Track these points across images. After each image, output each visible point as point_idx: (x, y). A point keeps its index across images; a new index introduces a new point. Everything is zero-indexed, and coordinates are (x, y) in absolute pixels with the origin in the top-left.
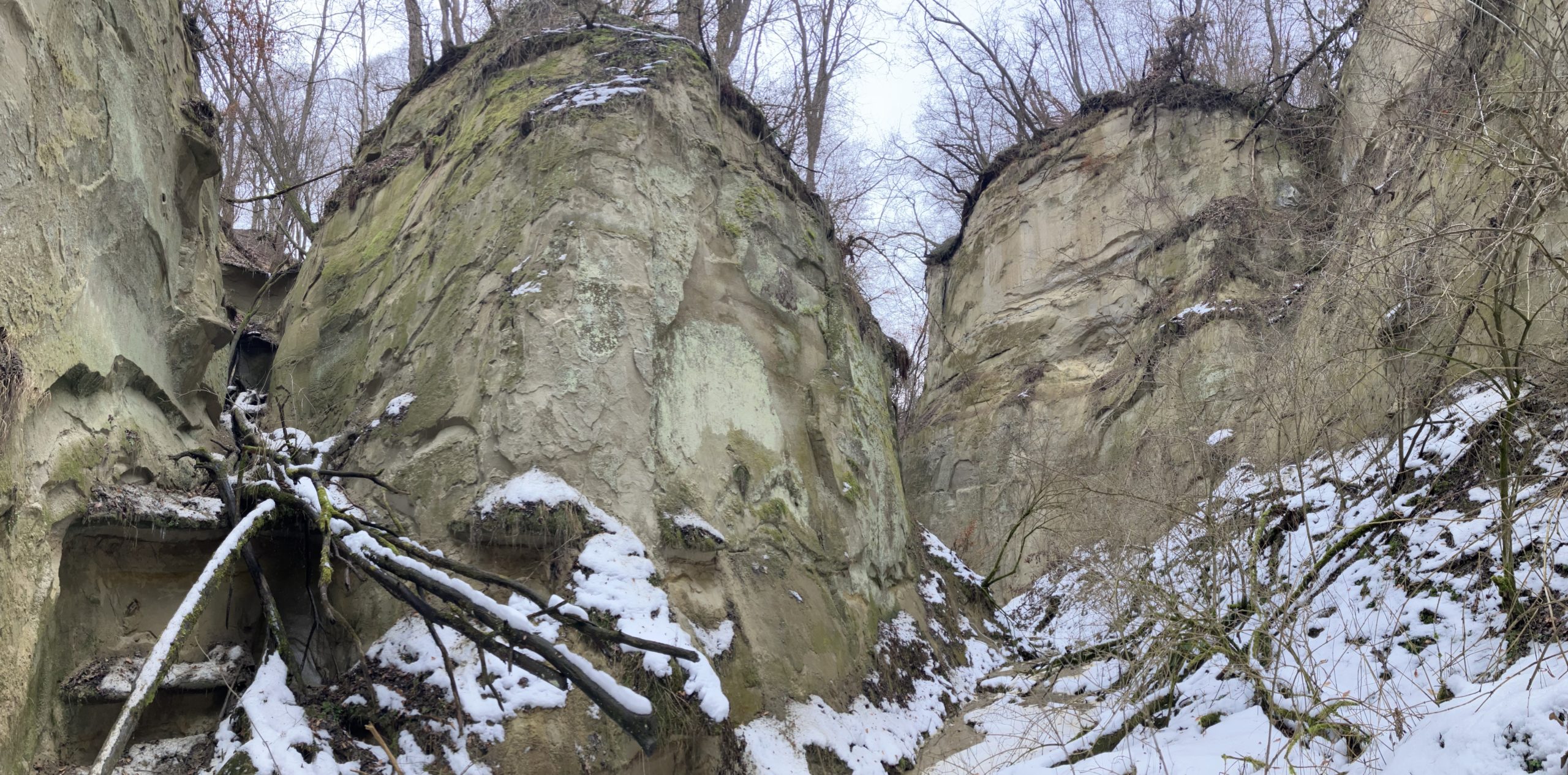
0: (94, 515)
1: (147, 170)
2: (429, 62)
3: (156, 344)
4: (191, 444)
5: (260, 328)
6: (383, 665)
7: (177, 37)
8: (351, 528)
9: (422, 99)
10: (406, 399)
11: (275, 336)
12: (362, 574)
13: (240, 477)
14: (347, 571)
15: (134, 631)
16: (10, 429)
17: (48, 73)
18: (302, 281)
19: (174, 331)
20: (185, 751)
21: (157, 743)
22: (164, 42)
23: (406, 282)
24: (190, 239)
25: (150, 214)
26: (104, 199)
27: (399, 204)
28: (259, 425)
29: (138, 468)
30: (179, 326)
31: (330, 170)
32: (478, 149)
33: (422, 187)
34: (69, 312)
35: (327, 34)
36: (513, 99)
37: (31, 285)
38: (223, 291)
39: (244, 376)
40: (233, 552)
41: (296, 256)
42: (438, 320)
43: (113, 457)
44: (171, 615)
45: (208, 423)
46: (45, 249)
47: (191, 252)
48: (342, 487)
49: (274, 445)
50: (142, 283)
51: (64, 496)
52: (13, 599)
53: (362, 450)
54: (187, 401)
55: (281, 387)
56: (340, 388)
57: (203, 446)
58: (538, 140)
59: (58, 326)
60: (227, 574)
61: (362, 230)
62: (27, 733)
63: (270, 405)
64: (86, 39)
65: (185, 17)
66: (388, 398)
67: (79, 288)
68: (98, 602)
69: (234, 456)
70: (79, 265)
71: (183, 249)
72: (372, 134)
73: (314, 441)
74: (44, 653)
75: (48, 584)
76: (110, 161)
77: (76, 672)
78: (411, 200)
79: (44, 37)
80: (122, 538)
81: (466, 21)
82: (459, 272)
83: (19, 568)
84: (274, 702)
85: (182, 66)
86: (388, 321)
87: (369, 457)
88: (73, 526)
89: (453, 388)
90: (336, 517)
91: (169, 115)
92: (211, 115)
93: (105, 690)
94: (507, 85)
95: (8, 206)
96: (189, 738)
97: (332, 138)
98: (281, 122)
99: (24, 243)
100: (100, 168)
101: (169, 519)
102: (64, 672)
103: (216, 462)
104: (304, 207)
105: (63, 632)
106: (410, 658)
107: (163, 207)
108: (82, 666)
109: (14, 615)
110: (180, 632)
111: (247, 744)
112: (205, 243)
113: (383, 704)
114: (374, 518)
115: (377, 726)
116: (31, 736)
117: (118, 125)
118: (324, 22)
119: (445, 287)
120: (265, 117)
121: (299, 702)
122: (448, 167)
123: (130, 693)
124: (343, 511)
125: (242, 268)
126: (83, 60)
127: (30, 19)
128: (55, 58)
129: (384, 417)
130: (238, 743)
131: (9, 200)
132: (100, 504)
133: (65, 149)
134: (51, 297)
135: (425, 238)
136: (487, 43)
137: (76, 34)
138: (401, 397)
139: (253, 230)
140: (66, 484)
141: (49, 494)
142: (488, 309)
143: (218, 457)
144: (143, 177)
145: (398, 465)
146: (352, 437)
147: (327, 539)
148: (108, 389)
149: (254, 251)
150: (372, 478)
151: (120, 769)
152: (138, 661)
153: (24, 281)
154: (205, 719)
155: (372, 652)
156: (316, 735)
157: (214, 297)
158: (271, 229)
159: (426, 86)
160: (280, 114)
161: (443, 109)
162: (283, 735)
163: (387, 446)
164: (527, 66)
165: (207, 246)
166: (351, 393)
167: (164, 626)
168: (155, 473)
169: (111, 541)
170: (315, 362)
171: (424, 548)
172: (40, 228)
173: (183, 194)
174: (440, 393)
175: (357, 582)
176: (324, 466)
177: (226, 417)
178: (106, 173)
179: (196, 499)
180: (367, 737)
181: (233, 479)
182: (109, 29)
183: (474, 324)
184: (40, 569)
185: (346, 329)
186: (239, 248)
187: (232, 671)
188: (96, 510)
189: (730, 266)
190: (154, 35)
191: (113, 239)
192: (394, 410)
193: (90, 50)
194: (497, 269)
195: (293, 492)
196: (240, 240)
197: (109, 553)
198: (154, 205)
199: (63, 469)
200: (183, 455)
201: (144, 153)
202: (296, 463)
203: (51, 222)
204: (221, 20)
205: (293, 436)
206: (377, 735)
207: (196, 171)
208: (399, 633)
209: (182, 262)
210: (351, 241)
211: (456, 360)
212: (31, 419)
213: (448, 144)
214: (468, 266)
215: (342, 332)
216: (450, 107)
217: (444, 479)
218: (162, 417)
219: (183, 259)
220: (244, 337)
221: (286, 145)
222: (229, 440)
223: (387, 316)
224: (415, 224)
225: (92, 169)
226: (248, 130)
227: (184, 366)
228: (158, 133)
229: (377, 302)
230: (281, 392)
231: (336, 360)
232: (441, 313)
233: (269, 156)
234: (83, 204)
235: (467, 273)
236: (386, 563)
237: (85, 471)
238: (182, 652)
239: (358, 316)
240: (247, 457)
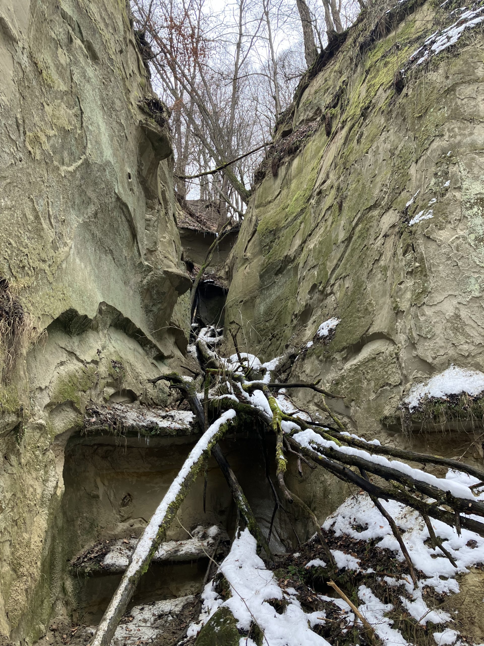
0: (89, 428)
1: (115, 155)
2: (319, 51)
3: (132, 292)
4: (166, 370)
5: (213, 277)
6: (337, 534)
7: (130, 48)
8: (299, 427)
9: (318, 81)
10: (333, 323)
11: (226, 282)
12: (312, 463)
13: (206, 393)
14: (299, 461)
15: (129, 518)
16: (15, 360)
17: (31, 76)
18: (242, 237)
19: (145, 282)
20: (177, 610)
21: (153, 604)
22: (121, 52)
23: (322, 229)
24: (152, 208)
25: (119, 189)
26: (82, 178)
27: (310, 168)
28: (219, 353)
29: (124, 390)
30: (149, 277)
31: (255, 148)
32: (364, 114)
33: (326, 151)
34: (59, 267)
35: (244, 39)
36: (386, 65)
37: (26, 246)
38: (182, 249)
39: (203, 315)
40: (205, 452)
41: (236, 218)
42: (351, 255)
43: (103, 382)
44: (158, 504)
45: (178, 353)
46: (37, 217)
47: (154, 219)
48: (288, 396)
49: (231, 367)
50: (117, 244)
51: (63, 414)
52: (25, 496)
53: (302, 366)
54: (160, 336)
55: (233, 322)
56: (279, 319)
57: (175, 371)
58: (410, 92)
59: (51, 279)
60: (201, 470)
61: (284, 192)
62: (42, 602)
63: (226, 336)
64: (60, 50)
65: (136, 33)
66: (317, 323)
67: (67, 249)
68: (98, 497)
69: (200, 377)
70: (65, 230)
71: (148, 216)
72: (284, 115)
73: (262, 362)
74: (54, 538)
75: (54, 484)
76: (85, 148)
77: (82, 552)
78: (319, 163)
79: (26, 46)
80: (114, 446)
81: (343, 12)
82: (363, 215)
83: (29, 472)
84: (247, 569)
85: (136, 71)
86: (312, 262)
87: (308, 371)
88: (71, 439)
89: (370, 309)
90: (286, 419)
91: (129, 110)
92: (161, 110)
93: (108, 565)
94: (380, 55)
95: (4, 183)
96: (180, 599)
97: (255, 122)
98: (215, 113)
99: (19, 212)
100: (77, 153)
101: (151, 429)
102: (72, 553)
103: (186, 383)
104: (239, 179)
105: (70, 521)
106: (360, 528)
107: (129, 184)
108: (87, 548)
109: (26, 509)
110: (166, 517)
111: (228, 601)
112: (164, 211)
113: (340, 565)
114: (317, 419)
115: (337, 583)
116: (46, 603)
117: (89, 118)
118: (241, 30)
119: (354, 229)
120: (203, 110)
121: (268, 566)
122: (344, 132)
123: (128, 566)
124: (291, 415)
125: (195, 230)
126: (58, 66)
127: (14, 32)
128: (36, 64)
129: (316, 338)
130: (220, 601)
131: (5, 178)
132: (94, 420)
133: (49, 138)
134: (43, 256)
135: (333, 192)
136: (360, 25)
137: (52, 46)
138: (329, 321)
139: (202, 200)
140: (65, 404)
141: (51, 412)
142: (390, 241)
143: (188, 379)
144: (111, 160)
145: (332, 376)
146: (292, 357)
147: (280, 437)
148: (96, 329)
149: (204, 216)
150: (312, 386)
151: (124, 626)
152: (133, 541)
153: (21, 243)
154: (192, 583)
155: (327, 525)
156: (285, 592)
157: (174, 253)
158: (215, 198)
159: (320, 70)
160: (215, 106)
161: (335, 86)
162: (257, 592)
163: (321, 361)
164: (393, 34)
165: (166, 213)
166: (288, 322)
167: (152, 512)
168: (138, 394)
169: (105, 448)
170: (258, 301)
171: (362, 439)
172: (32, 200)
173: (144, 173)
174: (360, 315)
175: (308, 470)
176: (272, 380)
177: (192, 348)
178: (83, 157)
179: (173, 413)
180: (330, 592)
181: (200, 396)
182: (78, 42)
183: (381, 255)
184: (46, 472)
185: (279, 272)
186: (191, 215)
187: (211, 545)
188: (91, 424)
190: (113, 47)
191: (91, 209)
192: (324, 332)
193: (63, 59)
194: (394, 206)
195: (249, 403)
196: (192, 208)
197: (104, 457)
198: (122, 182)
199: (61, 392)
200: (159, 379)
201: (112, 141)
202: (250, 379)
203: (41, 196)
204: (163, 34)
205: (246, 359)
206: (338, 589)
207: (153, 155)
208: (348, 509)
209: (147, 227)
210: (277, 201)
211: (369, 287)
212: (33, 352)
213: (342, 114)
214: (370, 209)
215: (276, 274)
216: (340, 83)
217: (373, 384)
218: (141, 350)
219: (148, 224)
220: (202, 284)
221: (220, 130)
222: (195, 366)
223: (310, 258)
224: (324, 182)
225: (72, 154)
226: (191, 121)
227: (155, 309)
228: (121, 125)
229: (301, 248)
230: (234, 326)
231: (274, 297)
232: (353, 250)
233: (209, 140)
234: (66, 182)
235: (370, 214)
236: (331, 453)
237: (80, 393)
238: (169, 533)
239: (288, 260)
240: (210, 378)
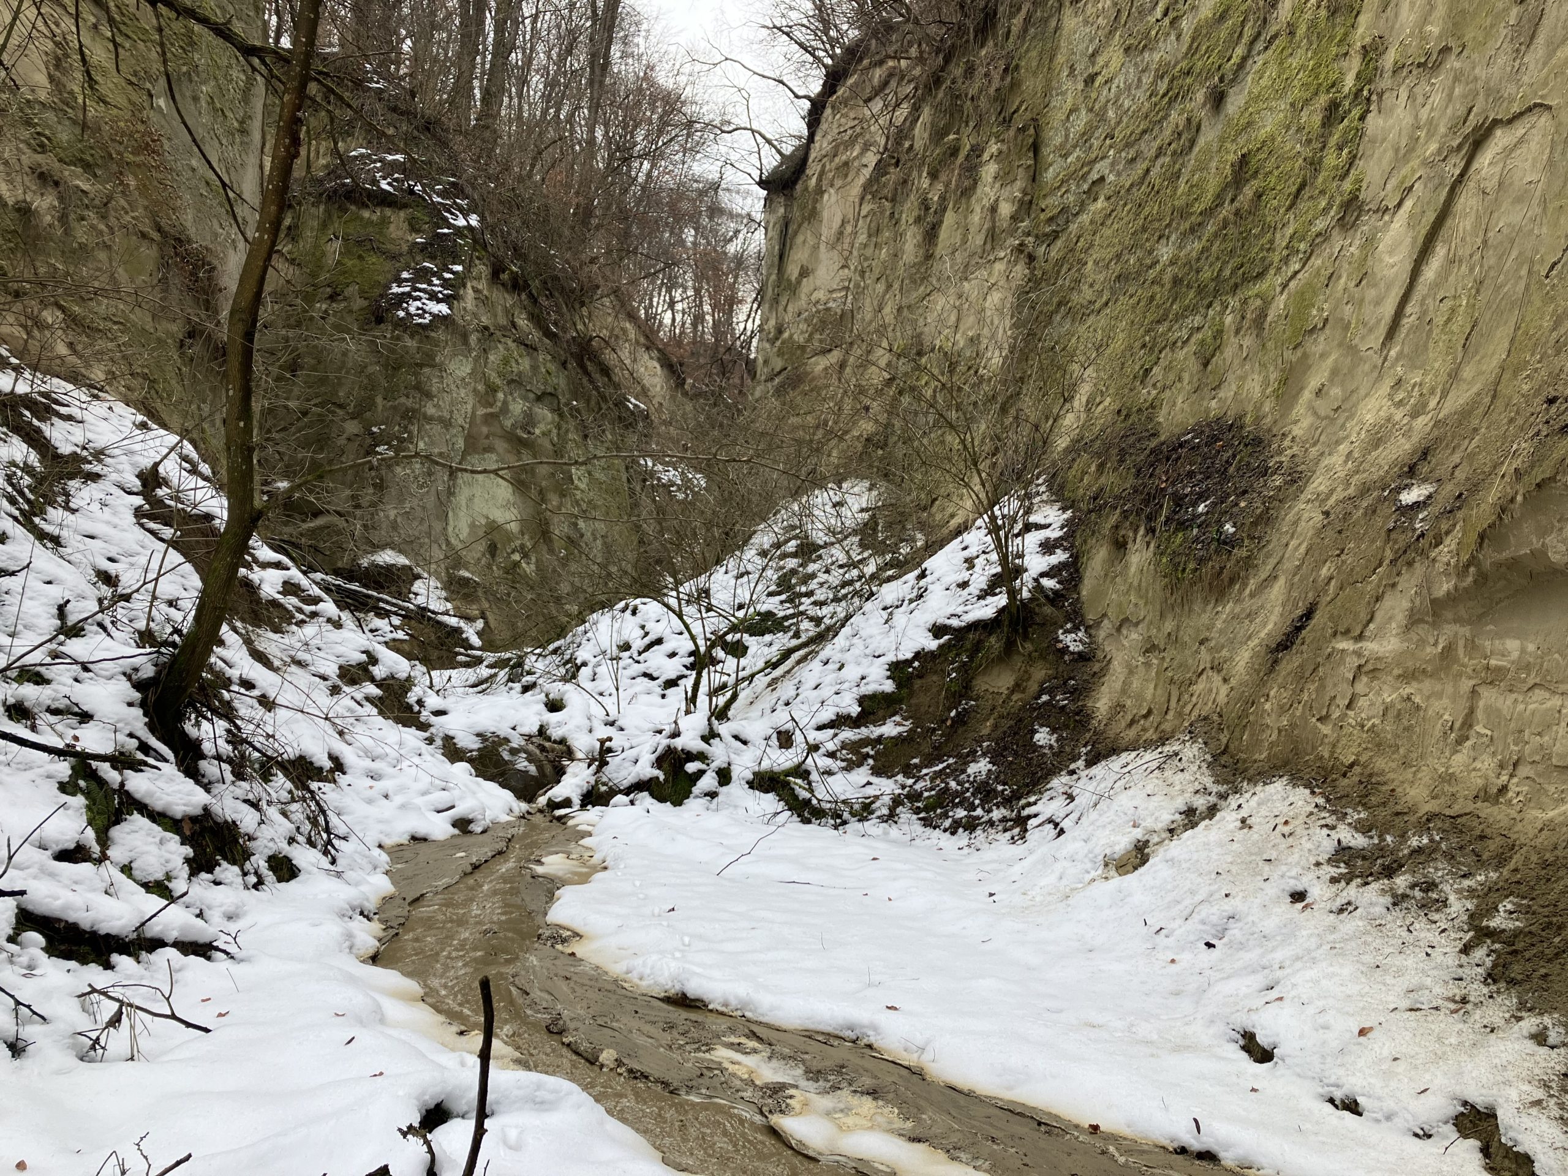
189: (492, 415)
